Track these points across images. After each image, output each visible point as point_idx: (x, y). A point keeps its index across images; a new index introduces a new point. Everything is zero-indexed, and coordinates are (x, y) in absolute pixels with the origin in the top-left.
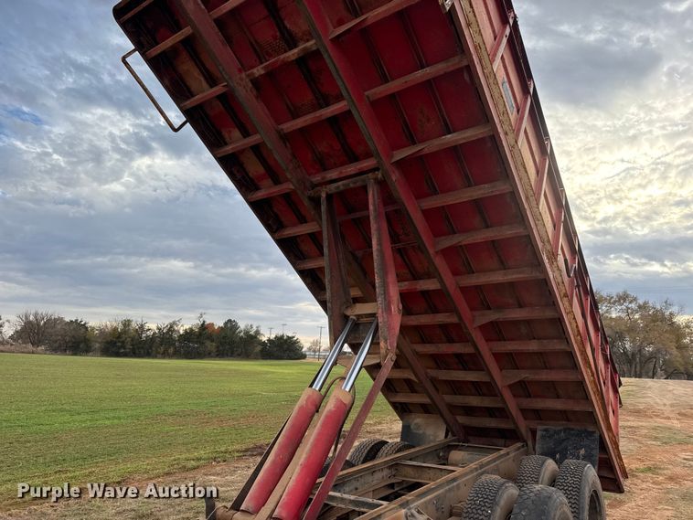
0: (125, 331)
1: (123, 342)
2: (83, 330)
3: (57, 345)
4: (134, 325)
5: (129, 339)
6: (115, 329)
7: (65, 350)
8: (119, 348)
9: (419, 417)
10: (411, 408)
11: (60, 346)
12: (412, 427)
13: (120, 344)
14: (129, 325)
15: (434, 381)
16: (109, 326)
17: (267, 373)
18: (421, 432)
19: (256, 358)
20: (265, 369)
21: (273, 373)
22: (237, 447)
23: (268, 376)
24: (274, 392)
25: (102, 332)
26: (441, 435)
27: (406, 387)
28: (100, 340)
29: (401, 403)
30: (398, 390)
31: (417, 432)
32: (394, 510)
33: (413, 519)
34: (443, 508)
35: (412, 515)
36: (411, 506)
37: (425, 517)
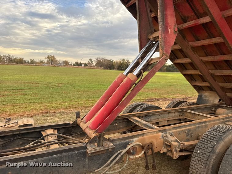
0: (123, 63)
1: (123, 66)
2: (112, 63)
3: (106, 67)
4: (126, 61)
5: (124, 65)
6: (120, 62)
7: (108, 68)
8: (122, 68)
9: (207, 92)
10: (203, 88)
11: (107, 67)
12: (203, 96)
13: (122, 67)
14: (124, 61)
15: (213, 76)
16: (119, 62)
17: (166, 76)
18: (207, 99)
19: (164, 71)
20: (167, 75)
21: (169, 76)
22: (144, 98)
23: (167, 77)
24: (167, 82)
25: (117, 63)
26: (217, 101)
27: (200, 79)
28: (117, 66)
29: (198, 86)
30: (196, 80)
31: (205, 99)
32: (154, 133)
33: (167, 138)
34: (192, 135)
35: (167, 136)
36: (167, 132)
37: (175, 138)
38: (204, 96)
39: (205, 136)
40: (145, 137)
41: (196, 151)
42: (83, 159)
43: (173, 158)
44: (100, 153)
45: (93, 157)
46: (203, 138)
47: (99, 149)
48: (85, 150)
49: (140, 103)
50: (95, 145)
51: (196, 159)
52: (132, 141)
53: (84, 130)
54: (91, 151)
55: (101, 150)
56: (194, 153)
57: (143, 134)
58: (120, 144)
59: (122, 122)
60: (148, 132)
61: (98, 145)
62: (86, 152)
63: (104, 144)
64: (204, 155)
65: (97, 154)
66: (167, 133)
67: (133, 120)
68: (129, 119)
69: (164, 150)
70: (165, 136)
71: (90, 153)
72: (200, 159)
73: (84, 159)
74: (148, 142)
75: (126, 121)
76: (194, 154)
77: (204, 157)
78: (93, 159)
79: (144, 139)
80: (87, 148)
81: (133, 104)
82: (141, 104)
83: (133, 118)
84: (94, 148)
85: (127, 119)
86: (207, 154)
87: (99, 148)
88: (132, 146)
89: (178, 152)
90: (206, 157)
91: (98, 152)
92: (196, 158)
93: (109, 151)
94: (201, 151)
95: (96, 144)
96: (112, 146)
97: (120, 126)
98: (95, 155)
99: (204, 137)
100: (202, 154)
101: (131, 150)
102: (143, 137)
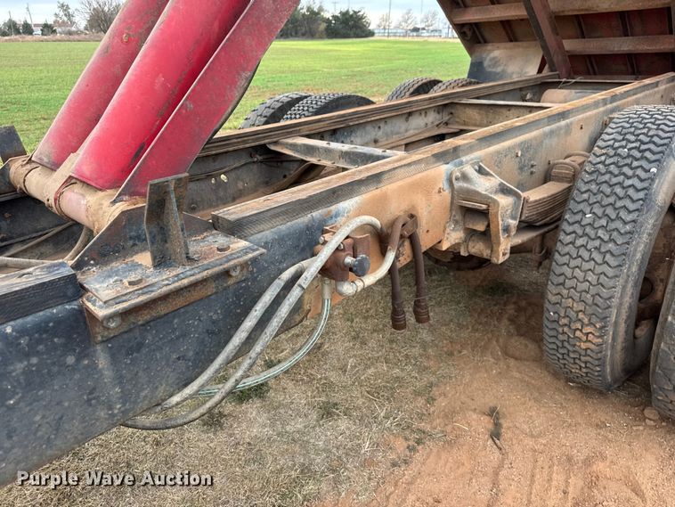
18: (499, 69)
19: (321, 38)
30: (469, 2)
31: (494, 70)
32: (418, 166)
33: (465, 185)
34: (532, 166)
35: (465, 177)
36: (464, 159)
37: (495, 181)
38: (491, 60)
39: (604, 151)
40: (388, 187)
41: (578, 217)
42: (70, 360)
43: (494, 260)
44: (180, 302)
45: (137, 333)
46: (598, 160)
47: (165, 280)
48: (74, 306)
49: (295, 96)
50: (136, 266)
51: (578, 248)
52: (337, 215)
53: (52, 202)
54: (117, 300)
55: (186, 282)
56: (570, 224)
57: (376, 178)
58: (281, 240)
59: (245, 164)
60: (396, 165)
61: (154, 258)
62: (84, 317)
63: (192, 249)
64: (612, 226)
65: (162, 309)
66: (461, 163)
67: (294, 147)
68: (273, 148)
69: (452, 238)
70: (458, 174)
71: (110, 317)
72: (597, 243)
73: (78, 360)
74: (398, 213)
75: (260, 158)
76: (569, 229)
77: (615, 233)
78: (140, 346)
79: (384, 199)
80: (81, 290)
81: (268, 102)
82: (301, 98)
83: (290, 141)
84: (131, 283)
85: (263, 149)
86: (629, 218)
87: (168, 274)
88: (347, 237)
89: (513, 232)
90: (622, 231)
91: (164, 298)
92: (580, 242)
93: (231, 282)
94: (599, 211)
95: (145, 259)
96: (246, 251)
97: (240, 185)
98: (148, 317)
99: (603, 158)
100: (603, 222)
101: (343, 254)
102: (378, 191)
